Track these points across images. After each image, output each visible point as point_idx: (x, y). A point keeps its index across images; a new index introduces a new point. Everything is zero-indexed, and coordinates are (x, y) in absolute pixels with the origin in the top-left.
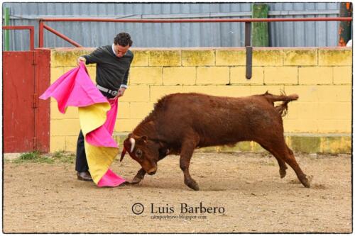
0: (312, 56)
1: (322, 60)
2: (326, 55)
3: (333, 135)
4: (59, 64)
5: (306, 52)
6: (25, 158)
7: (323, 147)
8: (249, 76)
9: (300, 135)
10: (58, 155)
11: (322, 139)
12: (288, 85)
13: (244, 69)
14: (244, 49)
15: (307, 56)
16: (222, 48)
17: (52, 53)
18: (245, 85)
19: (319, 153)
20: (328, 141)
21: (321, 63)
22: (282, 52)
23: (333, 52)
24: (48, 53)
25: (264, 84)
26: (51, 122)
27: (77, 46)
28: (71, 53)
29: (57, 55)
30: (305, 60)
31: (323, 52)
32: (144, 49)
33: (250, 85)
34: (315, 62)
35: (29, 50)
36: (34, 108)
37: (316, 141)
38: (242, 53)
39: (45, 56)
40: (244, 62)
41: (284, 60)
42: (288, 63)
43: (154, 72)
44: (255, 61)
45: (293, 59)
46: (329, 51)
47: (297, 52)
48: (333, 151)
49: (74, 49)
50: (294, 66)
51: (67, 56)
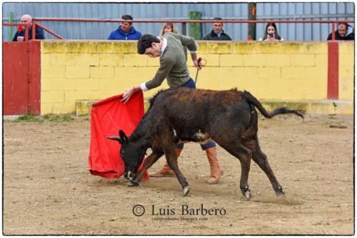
0: (229, 47)
1: (236, 50)
2: (239, 46)
4: (46, 51)
5: (224, 44)
6: (22, 119)
10: (46, 117)
12: (212, 67)
15: (225, 47)
17: (41, 44)
22: (208, 44)
23: (243, 44)
24: (38, 43)
26: (41, 93)
27: (60, 39)
28: (56, 43)
29: (45, 45)
30: (224, 49)
31: (236, 44)
34: (231, 51)
36: (29, 83)
39: (36, 46)
41: (210, 49)
42: (212, 51)
43: (117, 58)
45: (216, 49)
46: (241, 44)
47: (219, 44)
49: (58, 41)
50: (216, 54)
51: (54, 45)
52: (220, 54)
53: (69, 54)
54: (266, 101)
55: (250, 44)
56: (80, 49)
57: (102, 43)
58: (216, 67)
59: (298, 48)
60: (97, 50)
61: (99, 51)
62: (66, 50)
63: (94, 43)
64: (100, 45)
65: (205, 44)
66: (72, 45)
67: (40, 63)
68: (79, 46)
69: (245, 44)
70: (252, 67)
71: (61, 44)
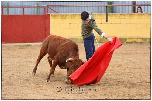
0: (125, 16)
1: (128, 17)
2: (129, 16)
3: (130, 38)
4: (52, 18)
5: (123, 15)
7: (128, 41)
8: (107, 21)
9: (121, 38)
11: (128, 39)
12: (118, 24)
13: (105, 20)
14: (105, 14)
15: (123, 16)
16: (99, 14)
17: (51, 15)
18: (106, 24)
19: (127, 43)
20: (129, 39)
21: (127, 18)
22: (116, 15)
23: (130, 15)
24: (49, 15)
25: (111, 24)
27: (58, 13)
28: (56, 15)
29: (52, 15)
30: (123, 17)
31: (128, 15)
32: (77, 14)
33: (107, 24)
34: (125, 18)
35: (44, 14)
36: (46, 30)
37: (126, 39)
38: (105, 15)
40: (105, 17)
41: (117, 17)
42: (118, 18)
44: (108, 17)
45: (119, 17)
47: (121, 15)
48: (131, 42)
49: (57, 14)
50: (120, 19)
51: (55, 16)
52: (121, 19)
53: (61, 19)
54: (140, 37)
55: (134, 14)
56: (65, 17)
57: (74, 15)
58: (120, 24)
60: (72, 17)
61: (73, 18)
62: (60, 17)
63: (71, 15)
64: (73, 16)
65: (115, 15)
66: (62, 16)
67: (50, 23)
68: (65, 16)
69: (131, 15)
70: (134, 24)
71: (58, 15)
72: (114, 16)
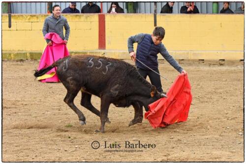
52: (32, 22)
58: (30, 30)
59: (80, 18)
65: (22, 16)
72: (21, 18)
